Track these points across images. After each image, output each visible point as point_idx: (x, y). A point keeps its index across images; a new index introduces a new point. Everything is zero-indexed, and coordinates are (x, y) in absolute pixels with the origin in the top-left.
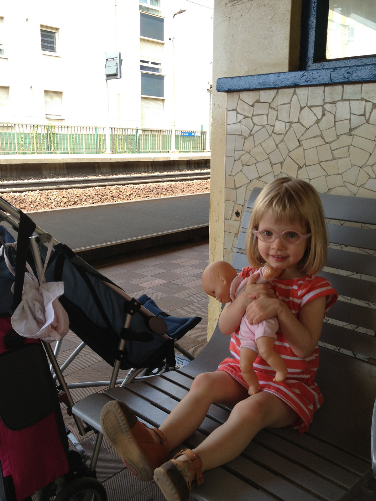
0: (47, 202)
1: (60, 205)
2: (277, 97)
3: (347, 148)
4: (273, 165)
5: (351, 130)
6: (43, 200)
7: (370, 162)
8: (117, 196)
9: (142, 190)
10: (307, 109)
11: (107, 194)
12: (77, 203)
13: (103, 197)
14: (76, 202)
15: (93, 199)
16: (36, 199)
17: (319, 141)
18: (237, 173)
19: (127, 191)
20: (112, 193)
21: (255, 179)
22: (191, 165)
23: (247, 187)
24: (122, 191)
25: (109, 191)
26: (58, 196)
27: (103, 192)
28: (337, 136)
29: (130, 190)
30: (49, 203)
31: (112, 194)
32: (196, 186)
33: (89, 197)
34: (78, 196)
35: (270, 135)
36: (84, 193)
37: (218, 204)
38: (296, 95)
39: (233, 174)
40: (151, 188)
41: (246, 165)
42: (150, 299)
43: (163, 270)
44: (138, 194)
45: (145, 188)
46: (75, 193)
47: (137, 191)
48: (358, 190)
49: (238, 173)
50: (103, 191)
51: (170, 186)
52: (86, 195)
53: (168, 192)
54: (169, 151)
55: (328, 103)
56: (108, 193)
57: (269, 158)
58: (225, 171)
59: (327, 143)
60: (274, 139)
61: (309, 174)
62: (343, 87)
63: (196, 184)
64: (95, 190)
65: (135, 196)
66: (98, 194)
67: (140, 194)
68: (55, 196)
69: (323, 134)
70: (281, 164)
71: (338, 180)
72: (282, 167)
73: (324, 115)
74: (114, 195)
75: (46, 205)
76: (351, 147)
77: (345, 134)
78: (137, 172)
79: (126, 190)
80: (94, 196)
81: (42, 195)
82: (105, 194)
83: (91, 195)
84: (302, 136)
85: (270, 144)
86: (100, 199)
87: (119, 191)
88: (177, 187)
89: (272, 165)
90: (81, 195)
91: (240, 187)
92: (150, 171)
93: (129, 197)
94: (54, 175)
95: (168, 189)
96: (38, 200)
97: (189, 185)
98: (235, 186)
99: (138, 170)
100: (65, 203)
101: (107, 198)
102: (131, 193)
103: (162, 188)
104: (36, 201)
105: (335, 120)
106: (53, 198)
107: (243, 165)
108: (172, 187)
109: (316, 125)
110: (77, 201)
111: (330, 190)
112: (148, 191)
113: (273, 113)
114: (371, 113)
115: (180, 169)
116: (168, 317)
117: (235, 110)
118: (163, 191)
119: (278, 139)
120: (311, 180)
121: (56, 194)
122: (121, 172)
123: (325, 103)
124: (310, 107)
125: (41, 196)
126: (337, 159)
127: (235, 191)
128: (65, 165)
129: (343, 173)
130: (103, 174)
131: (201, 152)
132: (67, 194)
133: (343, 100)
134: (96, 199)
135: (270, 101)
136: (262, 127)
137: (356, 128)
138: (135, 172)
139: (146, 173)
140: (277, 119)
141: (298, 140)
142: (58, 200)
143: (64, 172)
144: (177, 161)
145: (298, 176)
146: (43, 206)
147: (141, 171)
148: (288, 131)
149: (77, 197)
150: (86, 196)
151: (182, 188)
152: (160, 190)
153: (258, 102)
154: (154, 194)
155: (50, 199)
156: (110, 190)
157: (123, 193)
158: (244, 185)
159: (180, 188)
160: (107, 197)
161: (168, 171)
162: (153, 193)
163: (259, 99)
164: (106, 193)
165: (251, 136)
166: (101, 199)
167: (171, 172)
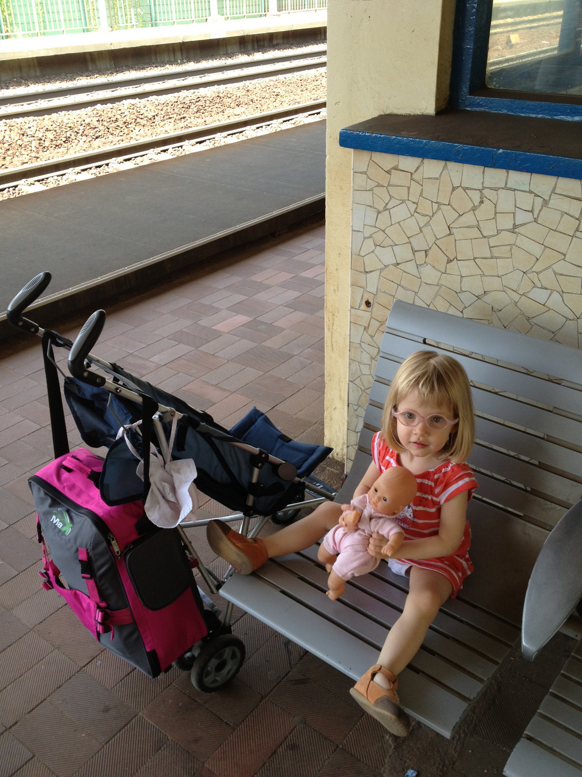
0: (23, 141)
1: (44, 145)
2: (421, 168)
3: (509, 247)
4: (416, 251)
5: (515, 226)
6: (16, 137)
7: (537, 268)
8: (134, 120)
9: (173, 106)
10: (460, 190)
11: (117, 119)
12: (70, 140)
13: (111, 126)
14: (69, 138)
15: (96, 130)
16: (4, 137)
17: (475, 233)
18: (367, 254)
19: (149, 110)
20: (125, 116)
21: (391, 264)
22: (246, 44)
23: (380, 274)
24: (140, 112)
25: (119, 112)
26: (38, 129)
27: (110, 115)
28: (497, 230)
29: (153, 108)
30: (27, 144)
31: (125, 118)
32: (260, 92)
33: (88, 127)
34: (70, 127)
35: (412, 214)
36: (80, 120)
37: (337, 270)
38: (447, 170)
39: (362, 254)
40: (187, 101)
41: (379, 246)
42: (263, 414)
43: (242, 296)
44: (167, 114)
45: (177, 102)
46: (66, 121)
47: (165, 109)
48: (520, 298)
49: (369, 254)
50: (110, 113)
51: (217, 95)
52: (83, 123)
53: (216, 106)
54: (206, 19)
55: (488, 188)
56: (119, 117)
57: (410, 243)
58: (352, 248)
59: (485, 237)
60: (416, 220)
61: (461, 270)
62: (508, 172)
63: (260, 87)
64: (95, 112)
65: (162, 118)
66: (102, 121)
67: (170, 113)
68: (33, 129)
69: (480, 225)
70: (426, 252)
71: (496, 283)
72: (426, 256)
73: (482, 202)
74: (128, 120)
75: (21, 146)
76: (514, 247)
77: (507, 230)
78: (157, 65)
79: (146, 109)
80: (96, 123)
81: (12, 128)
82: (114, 119)
83: (91, 122)
84: (453, 222)
85: (411, 226)
86: (107, 129)
87: (135, 112)
88: (229, 96)
89: (414, 252)
90: (76, 124)
91: (371, 271)
92: (179, 61)
93: (152, 121)
94: (20, 80)
95: (216, 101)
96: (7, 138)
97: (248, 91)
98: (365, 269)
99: (158, 60)
100: (52, 140)
101: (117, 126)
102: (155, 114)
103: (204, 99)
104: (5, 141)
105: (495, 211)
106: (31, 133)
107: (376, 245)
108: (221, 95)
109: (472, 212)
110: (71, 135)
111: (486, 293)
112: (183, 107)
113: (415, 188)
114: (540, 211)
115: (229, 52)
116: (290, 443)
117: (365, 173)
118: (207, 105)
119: (423, 221)
120: (463, 278)
121: (35, 125)
122: (130, 66)
123: (484, 188)
124: (465, 189)
125: (11, 130)
126: (496, 258)
127: (364, 276)
128: (35, 61)
129: (503, 275)
130: (101, 72)
131: (261, 16)
132: (52, 123)
133: (506, 188)
134: (101, 129)
135: (413, 172)
136: (401, 201)
137: (521, 225)
138: (154, 63)
139: (172, 65)
140: (421, 195)
141: (448, 227)
142: (40, 136)
143: (35, 74)
144: (224, 39)
145: (447, 270)
146: (18, 150)
147: (164, 62)
148: (435, 213)
149: (69, 129)
150: (83, 125)
151: (238, 96)
152: (202, 104)
153: (396, 168)
154: (193, 112)
155: (25, 134)
156: (120, 110)
157: (142, 115)
158: (377, 270)
159: (234, 97)
160: (117, 123)
161: (209, 58)
162: (190, 110)
163: (398, 165)
164: (116, 117)
165: (386, 210)
166: (109, 129)
167: (214, 60)
